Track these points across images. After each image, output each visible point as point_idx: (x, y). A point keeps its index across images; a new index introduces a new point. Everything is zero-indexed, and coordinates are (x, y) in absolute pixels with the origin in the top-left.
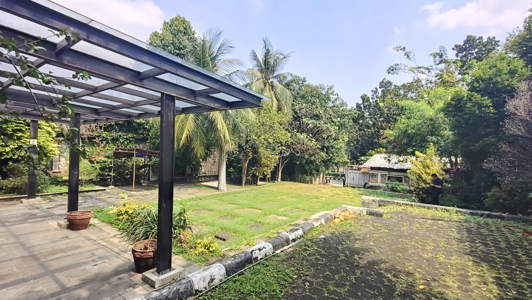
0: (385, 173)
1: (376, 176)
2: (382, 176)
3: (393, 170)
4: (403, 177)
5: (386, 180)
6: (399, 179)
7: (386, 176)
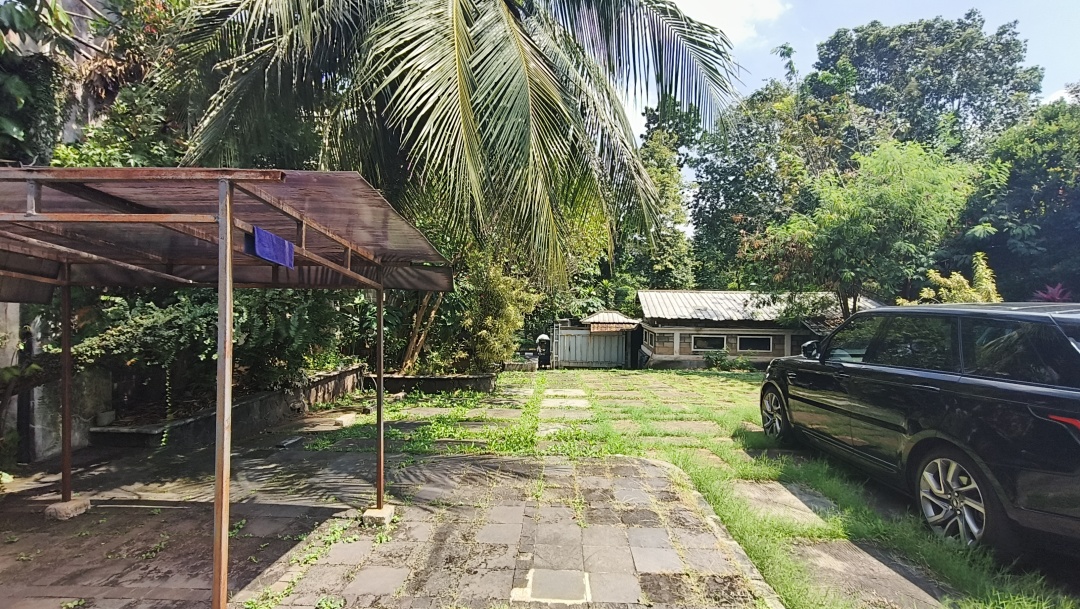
0: (690, 330)
1: (669, 338)
2: (682, 337)
3: (708, 323)
4: (725, 337)
5: (690, 345)
6: (717, 343)
7: (690, 337)
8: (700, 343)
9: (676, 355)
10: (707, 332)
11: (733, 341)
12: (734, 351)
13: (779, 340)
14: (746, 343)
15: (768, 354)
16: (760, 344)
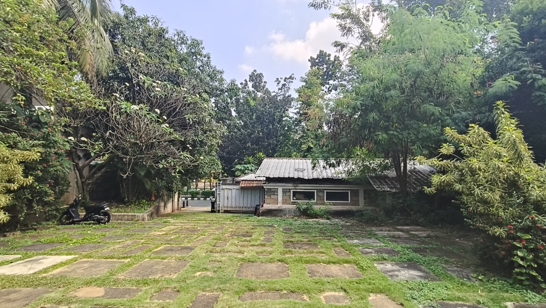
0: (289, 186)
1: (275, 192)
2: (284, 192)
3: (301, 181)
4: (315, 191)
5: (290, 197)
6: (309, 196)
7: (290, 191)
8: (298, 196)
9: (280, 205)
10: (302, 188)
11: (321, 194)
12: (322, 202)
13: (355, 194)
14: (330, 196)
15: (347, 204)
16: (342, 196)
